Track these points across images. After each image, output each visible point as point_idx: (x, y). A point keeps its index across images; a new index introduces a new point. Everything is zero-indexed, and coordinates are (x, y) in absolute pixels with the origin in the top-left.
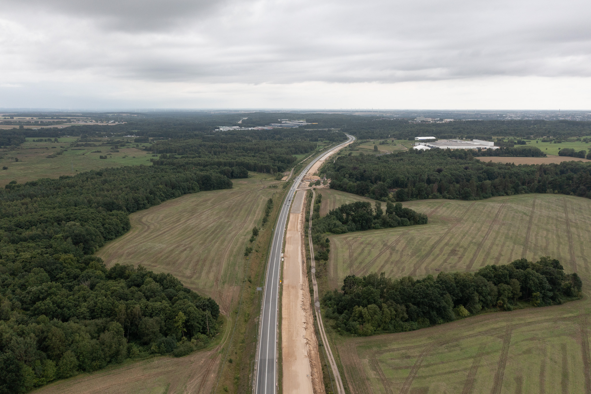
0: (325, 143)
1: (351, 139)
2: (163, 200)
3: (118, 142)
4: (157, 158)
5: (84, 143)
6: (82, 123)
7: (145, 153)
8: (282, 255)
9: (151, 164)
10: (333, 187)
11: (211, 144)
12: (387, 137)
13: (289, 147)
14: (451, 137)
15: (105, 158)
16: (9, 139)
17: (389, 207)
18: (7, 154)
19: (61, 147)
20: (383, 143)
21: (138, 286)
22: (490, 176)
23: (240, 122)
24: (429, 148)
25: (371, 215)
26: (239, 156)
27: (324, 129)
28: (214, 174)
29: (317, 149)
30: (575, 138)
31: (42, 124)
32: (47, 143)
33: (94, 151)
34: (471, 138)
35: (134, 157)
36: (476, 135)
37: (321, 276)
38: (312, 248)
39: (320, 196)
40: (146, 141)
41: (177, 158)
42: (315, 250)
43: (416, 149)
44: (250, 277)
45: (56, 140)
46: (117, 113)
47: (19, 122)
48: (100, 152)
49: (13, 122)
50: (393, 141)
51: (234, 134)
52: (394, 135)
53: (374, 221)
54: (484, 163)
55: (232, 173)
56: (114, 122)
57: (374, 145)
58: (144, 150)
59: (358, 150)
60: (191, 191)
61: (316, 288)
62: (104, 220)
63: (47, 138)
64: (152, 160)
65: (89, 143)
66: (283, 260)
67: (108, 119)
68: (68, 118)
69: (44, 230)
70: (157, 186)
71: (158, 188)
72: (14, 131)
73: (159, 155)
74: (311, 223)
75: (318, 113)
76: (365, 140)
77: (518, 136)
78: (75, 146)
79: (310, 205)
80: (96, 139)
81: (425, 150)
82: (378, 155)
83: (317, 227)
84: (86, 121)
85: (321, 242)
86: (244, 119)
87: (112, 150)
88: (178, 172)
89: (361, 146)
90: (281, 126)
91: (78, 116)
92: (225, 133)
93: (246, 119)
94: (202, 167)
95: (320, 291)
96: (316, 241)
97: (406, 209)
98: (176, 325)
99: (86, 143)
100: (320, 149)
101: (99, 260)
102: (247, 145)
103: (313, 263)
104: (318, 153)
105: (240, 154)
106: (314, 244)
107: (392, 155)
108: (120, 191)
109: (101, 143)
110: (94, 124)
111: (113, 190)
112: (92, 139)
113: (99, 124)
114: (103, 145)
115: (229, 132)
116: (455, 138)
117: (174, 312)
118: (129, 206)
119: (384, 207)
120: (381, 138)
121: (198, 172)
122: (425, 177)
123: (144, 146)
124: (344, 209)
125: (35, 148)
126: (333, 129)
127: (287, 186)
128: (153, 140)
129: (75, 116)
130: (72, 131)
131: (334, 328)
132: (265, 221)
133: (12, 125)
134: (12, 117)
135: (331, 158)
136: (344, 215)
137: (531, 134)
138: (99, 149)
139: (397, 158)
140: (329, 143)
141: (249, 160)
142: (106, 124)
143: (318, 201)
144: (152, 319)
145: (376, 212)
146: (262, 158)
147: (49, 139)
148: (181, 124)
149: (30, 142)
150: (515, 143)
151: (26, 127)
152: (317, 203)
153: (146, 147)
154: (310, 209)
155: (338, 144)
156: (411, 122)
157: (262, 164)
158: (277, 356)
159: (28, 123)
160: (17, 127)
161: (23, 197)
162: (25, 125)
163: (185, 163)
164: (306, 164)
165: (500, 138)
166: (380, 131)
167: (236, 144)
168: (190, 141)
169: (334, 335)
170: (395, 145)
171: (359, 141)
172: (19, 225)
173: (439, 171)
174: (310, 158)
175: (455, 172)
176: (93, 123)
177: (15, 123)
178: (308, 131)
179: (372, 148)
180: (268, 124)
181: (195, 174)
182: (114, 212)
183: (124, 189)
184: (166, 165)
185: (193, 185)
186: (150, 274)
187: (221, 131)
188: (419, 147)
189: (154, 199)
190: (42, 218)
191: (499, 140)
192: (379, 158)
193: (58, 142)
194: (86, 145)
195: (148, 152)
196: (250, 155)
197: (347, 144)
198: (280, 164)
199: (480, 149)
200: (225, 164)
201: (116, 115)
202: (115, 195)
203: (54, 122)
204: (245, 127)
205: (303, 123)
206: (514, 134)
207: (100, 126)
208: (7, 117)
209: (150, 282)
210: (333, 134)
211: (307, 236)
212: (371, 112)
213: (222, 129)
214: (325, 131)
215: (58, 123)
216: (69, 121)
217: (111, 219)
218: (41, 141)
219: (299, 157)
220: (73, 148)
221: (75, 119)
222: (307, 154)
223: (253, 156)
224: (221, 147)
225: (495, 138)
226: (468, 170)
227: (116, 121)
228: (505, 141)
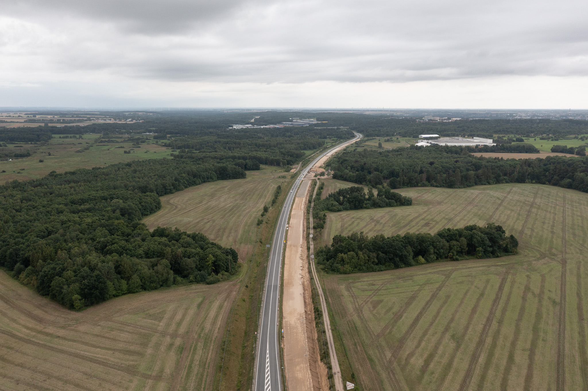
0: (333, 140)
1: (358, 136)
2: (186, 187)
3: (139, 139)
4: (177, 152)
5: (107, 140)
6: (101, 121)
7: (164, 149)
8: (287, 226)
9: (173, 158)
10: (335, 177)
11: (225, 140)
12: (393, 135)
13: (298, 144)
14: (454, 135)
15: (129, 152)
16: (38, 136)
17: (380, 192)
18: (39, 149)
19: (87, 143)
20: (388, 141)
21: (177, 241)
22: (477, 167)
23: (253, 121)
24: (429, 145)
25: (364, 197)
26: (251, 151)
27: (333, 127)
28: (230, 166)
29: (325, 146)
30: (574, 136)
31: (64, 122)
32: (73, 139)
33: (118, 146)
34: (472, 136)
35: (155, 152)
36: (479, 133)
37: (317, 239)
38: (312, 221)
39: (323, 184)
40: (164, 138)
41: (195, 153)
42: (314, 222)
43: (417, 145)
44: (261, 239)
45: (80, 137)
47: (43, 120)
48: (123, 147)
49: (37, 120)
50: (397, 139)
51: (247, 132)
52: (400, 133)
53: (365, 202)
54: (476, 158)
55: (246, 165)
56: (132, 121)
57: (379, 142)
58: (164, 146)
59: (363, 147)
60: (209, 180)
61: (312, 247)
62: (140, 199)
63: (72, 135)
64: (172, 155)
65: (111, 139)
66: (287, 229)
67: (126, 118)
68: (87, 116)
69: (95, 205)
70: (181, 175)
71: (182, 176)
72: (40, 129)
73: (179, 150)
74: (312, 204)
75: (329, 112)
76: (371, 138)
77: (519, 134)
79: (313, 191)
80: (117, 136)
81: (425, 146)
82: (381, 150)
83: (317, 206)
84: (105, 119)
85: (319, 216)
86: (256, 117)
87: (134, 146)
88: (198, 164)
89: (367, 143)
90: (292, 124)
91: (96, 115)
92: (238, 131)
93: (258, 117)
94: (218, 160)
95: (315, 248)
96: (315, 216)
97: (393, 193)
98: (207, 264)
99: (108, 139)
100: (328, 145)
101: (144, 225)
102: (259, 142)
103: (312, 231)
104: (326, 149)
105: (253, 149)
106: (314, 218)
107: (393, 151)
108: (150, 178)
109: (122, 140)
110: (114, 122)
111: (143, 177)
112: (114, 136)
113: (118, 122)
114: (125, 141)
115: (242, 130)
116: (457, 136)
117: (205, 255)
118: (158, 190)
119: (375, 192)
120: (387, 136)
121: (215, 164)
122: (418, 169)
123: (163, 143)
124: (341, 192)
125: (63, 144)
126: (342, 127)
127: (294, 176)
128: (171, 137)
129: (93, 114)
130: (94, 129)
131: (323, 269)
132: (274, 202)
133: (37, 123)
134: (34, 115)
135: (337, 154)
136: (341, 198)
137: (532, 132)
138: (122, 145)
139: (396, 153)
140: (337, 140)
141: (261, 154)
142: (125, 122)
143: (321, 188)
144: (190, 259)
145: (368, 195)
146: (273, 153)
147: (73, 136)
148: (196, 123)
149: (56, 138)
150: (514, 141)
151: (50, 125)
152: (319, 190)
153: (165, 143)
154: (313, 194)
155: (345, 141)
156: (419, 121)
157: (273, 157)
158: (280, 283)
159: (51, 121)
160: (43, 125)
162: (48, 123)
163: (204, 157)
164: (314, 158)
165: (501, 136)
166: (387, 129)
167: (249, 140)
168: (206, 138)
169: (322, 273)
170: (399, 142)
171: (366, 138)
173: (432, 164)
174: (317, 153)
175: (445, 164)
176: (112, 121)
177: (39, 121)
178: (318, 130)
179: (377, 145)
180: (280, 123)
181: (213, 165)
182: (148, 193)
183: (153, 177)
184: (185, 158)
185: (212, 175)
186: (185, 233)
187: (235, 128)
188: (420, 144)
189: (179, 186)
190: (91, 197)
191: (499, 137)
192: (380, 153)
193: (82, 139)
194: (109, 142)
195: (167, 148)
196: (262, 150)
197: (354, 141)
198: (289, 158)
199: (477, 146)
200: (239, 158)
201: (132, 113)
202: (146, 181)
203: (75, 120)
204: (257, 125)
205: (314, 121)
206: (515, 132)
207: (119, 124)
208: (29, 116)
209: (184, 238)
210: (342, 131)
211: (309, 213)
212: (382, 111)
213: (235, 127)
214: (334, 129)
215: (79, 121)
216: (89, 119)
217: (147, 199)
218: (67, 137)
219: (307, 152)
220: (98, 144)
221: (94, 117)
222: (315, 150)
223: (265, 151)
224: (235, 143)
225: (496, 136)
226: (458, 163)
227: (134, 120)
228: (504, 138)
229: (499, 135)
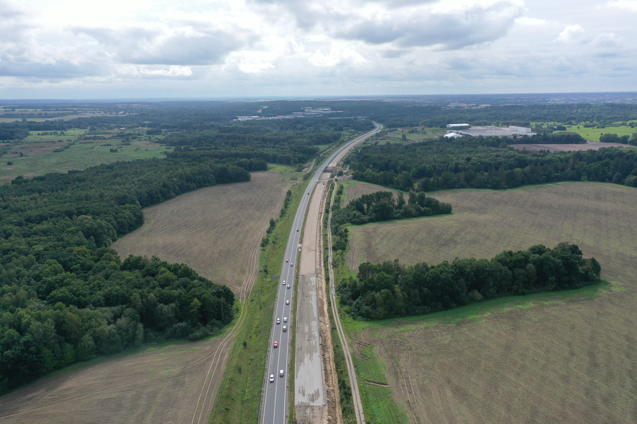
0: (351, 132)
1: (378, 127)
2: (178, 194)
3: (130, 134)
4: (171, 150)
5: (92, 136)
6: (89, 115)
7: (158, 145)
8: (299, 245)
9: (165, 157)
10: (355, 178)
11: (228, 134)
12: (417, 125)
13: (311, 137)
14: (485, 124)
15: (116, 151)
16: (12, 133)
17: (412, 197)
18: (10, 149)
19: (68, 141)
20: (412, 132)
21: (153, 275)
22: (522, 163)
23: (260, 111)
24: (461, 136)
25: (393, 205)
26: (257, 147)
27: (350, 117)
28: (231, 167)
29: (342, 138)
30: (621, 122)
31: (46, 116)
32: (53, 136)
33: (104, 144)
34: (508, 125)
35: (147, 150)
36: (513, 121)
37: (337, 265)
38: (331, 238)
39: (342, 187)
40: (158, 132)
41: (192, 150)
42: (334, 240)
43: (447, 137)
44: (266, 267)
45: (62, 134)
46: (127, 103)
47: (22, 114)
48: (110, 145)
49: (15, 115)
50: (423, 129)
51: (253, 124)
52: (425, 122)
53: (395, 211)
54: (518, 151)
55: (250, 165)
56: (124, 113)
57: (402, 133)
58: (157, 142)
59: (385, 139)
60: (207, 184)
61: (332, 276)
62: (117, 213)
63: (52, 131)
64: (165, 153)
65: (98, 135)
66: (300, 250)
67: (117, 110)
68: (74, 109)
69: (55, 224)
70: (171, 179)
71: (172, 181)
72: (16, 125)
73: (174, 147)
74: (330, 215)
75: (344, 100)
76: (393, 129)
77: (559, 122)
78: (83, 140)
79: (331, 196)
80: (105, 131)
81: (455, 138)
82: (405, 143)
83: (336, 217)
84: (94, 113)
85: (340, 231)
86: (264, 107)
87: (123, 143)
88: (193, 165)
89: (389, 135)
90: (304, 115)
91: (85, 107)
92: (244, 123)
93: (266, 107)
94: (218, 159)
95: (336, 280)
96: (335, 232)
97: (429, 199)
98: (192, 311)
99: (94, 135)
100: (345, 138)
101: (113, 252)
102: (267, 136)
103: (330, 253)
104: (343, 142)
105: (259, 145)
106: (333, 234)
107: (420, 144)
108: (133, 184)
109: (110, 136)
110: (103, 115)
111: (125, 183)
112: (101, 131)
113: (108, 115)
114: (113, 137)
115: (247, 123)
116: (490, 124)
117: (189, 298)
118: (142, 200)
119: (406, 197)
120: (411, 126)
121: (213, 164)
122: (453, 166)
123: (156, 139)
124: (364, 199)
125: (40, 142)
126: (359, 117)
127: (307, 177)
128: (166, 132)
129: (81, 107)
130: (79, 123)
131: (348, 313)
132: (283, 213)
133: (14, 118)
134: (13, 109)
135: (356, 148)
136: (365, 206)
137: (574, 119)
138: (109, 142)
139: (424, 147)
140: (355, 132)
141: (269, 151)
142: (116, 116)
143: (340, 192)
144: (167, 306)
145: (398, 201)
146: (282, 149)
147: (54, 132)
148: (196, 115)
149: (34, 135)
150: (555, 130)
151: (29, 120)
152: (338, 194)
153: (159, 139)
154: (330, 200)
155: (364, 133)
156: (444, 108)
157: (281, 155)
158: (291, 338)
159: (31, 116)
160: (20, 120)
161: (31, 191)
162: (28, 117)
163: (201, 155)
164: (329, 154)
165: (539, 123)
166: (410, 119)
167: (255, 134)
168: (206, 132)
169: (347, 318)
170: (425, 133)
171: (387, 130)
172: (29, 220)
173: (469, 159)
174: (333, 148)
175: (484, 160)
176: (101, 114)
177: (17, 116)
178: (333, 120)
179: (400, 136)
180: (290, 113)
181: (211, 166)
182: (127, 205)
183: (136, 183)
184: (180, 157)
185: (209, 178)
186: (165, 264)
187: (239, 120)
188: (449, 135)
189: (168, 193)
190: (53, 212)
191: (537, 126)
192: (406, 147)
193: (64, 135)
194: (95, 138)
195: (161, 145)
196: (269, 146)
197: (373, 132)
198: (301, 155)
199: (515, 136)
200: (243, 156)
201: (125, 105)
202: (126, 189)
203: (59, 114)
204: (265, 116)
205: (327, 110)
206: (554, 119)
207: (109, 117)
208: (8, 110)
209: (163, 272)
210: (359, 122)
211: (326, 227)
212: (402, 98)
213: (240, 119)
214: (351, 120)
215: (63, 115)
216: (76, 113)
217: (124, 213)
218: (46, 134)
219: (322, 147)
220: (81, 141)
221: (82, 110)
222: (330, 144)
223: (273, 147)
224: (239, 138)
225: (533, 124)
226: (498, 158)
227: (126, 112)
228: (543, 127)
229: (537, 123)
